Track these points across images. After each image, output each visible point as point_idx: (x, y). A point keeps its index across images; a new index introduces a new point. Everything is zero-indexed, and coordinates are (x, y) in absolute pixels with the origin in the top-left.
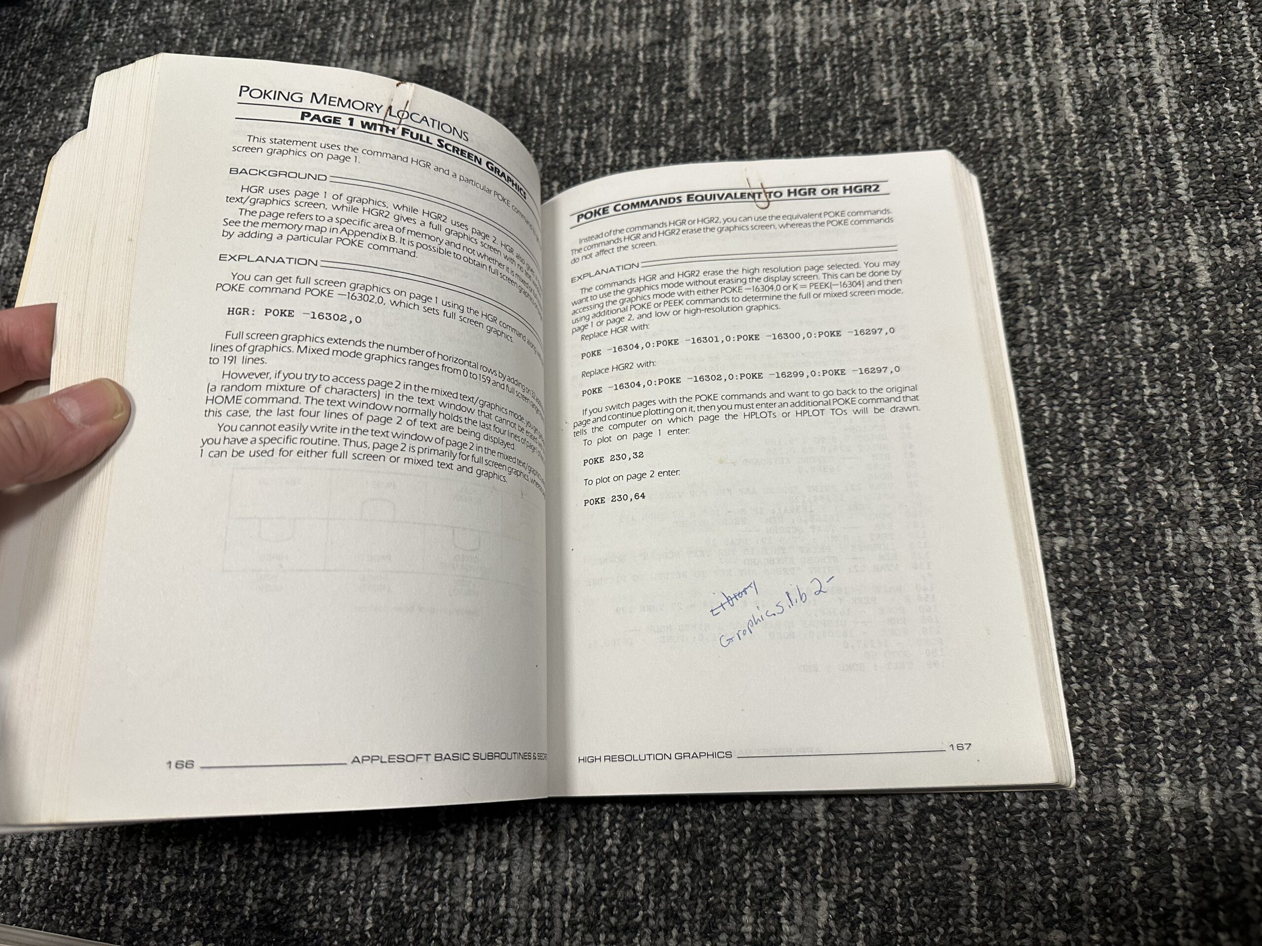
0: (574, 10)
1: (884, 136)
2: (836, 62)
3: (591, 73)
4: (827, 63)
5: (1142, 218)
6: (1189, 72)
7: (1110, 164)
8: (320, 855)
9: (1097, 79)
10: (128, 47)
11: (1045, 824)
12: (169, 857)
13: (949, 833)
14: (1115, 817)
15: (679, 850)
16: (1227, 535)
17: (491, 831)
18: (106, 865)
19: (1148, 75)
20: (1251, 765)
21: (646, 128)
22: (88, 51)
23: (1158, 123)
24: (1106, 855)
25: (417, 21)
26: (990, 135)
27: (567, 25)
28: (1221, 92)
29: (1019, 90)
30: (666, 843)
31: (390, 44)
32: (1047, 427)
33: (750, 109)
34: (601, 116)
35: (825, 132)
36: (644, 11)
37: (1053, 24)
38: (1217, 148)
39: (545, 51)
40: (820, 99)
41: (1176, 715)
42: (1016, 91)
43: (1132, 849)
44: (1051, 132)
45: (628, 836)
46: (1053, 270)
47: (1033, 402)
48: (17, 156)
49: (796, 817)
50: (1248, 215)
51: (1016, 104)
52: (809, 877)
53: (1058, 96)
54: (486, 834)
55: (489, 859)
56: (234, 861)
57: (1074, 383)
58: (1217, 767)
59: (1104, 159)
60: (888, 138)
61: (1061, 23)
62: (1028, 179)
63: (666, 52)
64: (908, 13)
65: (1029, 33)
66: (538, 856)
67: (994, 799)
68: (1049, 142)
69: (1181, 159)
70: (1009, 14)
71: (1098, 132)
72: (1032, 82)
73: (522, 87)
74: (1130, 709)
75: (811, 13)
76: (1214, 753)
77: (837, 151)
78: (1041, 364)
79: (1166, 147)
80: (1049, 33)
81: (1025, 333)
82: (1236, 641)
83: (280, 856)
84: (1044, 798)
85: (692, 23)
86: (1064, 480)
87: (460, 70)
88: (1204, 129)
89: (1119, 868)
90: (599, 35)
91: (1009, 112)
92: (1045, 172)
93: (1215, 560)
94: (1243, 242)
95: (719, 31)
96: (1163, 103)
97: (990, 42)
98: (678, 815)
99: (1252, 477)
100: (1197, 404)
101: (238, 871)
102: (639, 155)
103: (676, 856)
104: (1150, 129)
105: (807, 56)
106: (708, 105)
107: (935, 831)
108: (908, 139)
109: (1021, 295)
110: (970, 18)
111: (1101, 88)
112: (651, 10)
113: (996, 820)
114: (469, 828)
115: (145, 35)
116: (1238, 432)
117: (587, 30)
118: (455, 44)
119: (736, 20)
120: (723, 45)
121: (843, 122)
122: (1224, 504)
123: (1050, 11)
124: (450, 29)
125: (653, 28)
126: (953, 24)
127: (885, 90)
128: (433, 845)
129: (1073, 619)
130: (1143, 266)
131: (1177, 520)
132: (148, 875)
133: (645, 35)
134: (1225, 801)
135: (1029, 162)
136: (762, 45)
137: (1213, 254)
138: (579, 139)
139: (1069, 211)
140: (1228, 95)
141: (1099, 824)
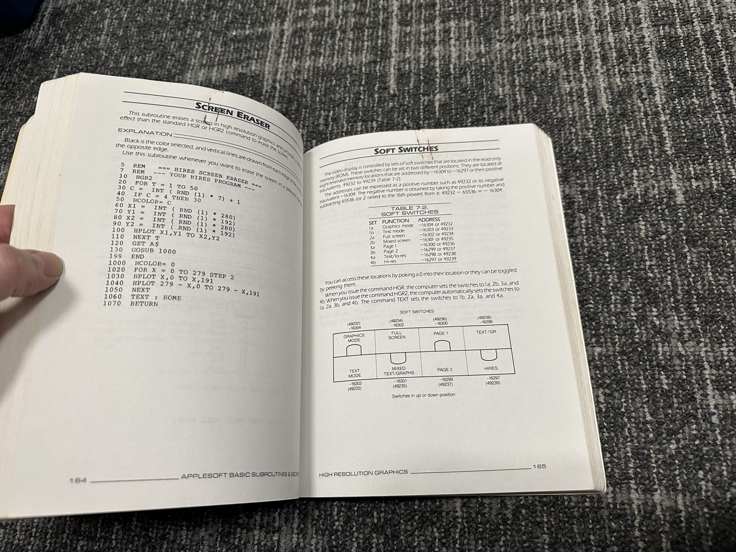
0: (326, 42)
1: (500, 115)
2: (473, 73)
3: (335, 79)
4: (468, 74)
5: (645, 164)
6: (672, 81)
7: (627, 133)
8: (170, 529)
9: (620, 84)
10: (75, 60)
11: (588, 515)
12: (83, 529)
13: (533, 520)
14: (628, 512)
15: (377, 529)
16: (693, 346)
17: (269, 516)
18: (47, 534)
19: (649, 82)
20: (707, 482)
21: (366, 110)
22: (52, 62)
23: (654, 109)
24: (623, 534)
25: (238, 48)
26: (560, 115)
27: (322, 51)
28: (690, 92)
29: (576, 90)
30: (370, 524)
31: (223, 60)
32: (590, 283)
33: (424, 100)
34: (341, 103)
35: (466, 114)
36: (366, 43)
37: (596, 53)
38: (688, 124)
39: (310, 66)
40: (464, 94)
41: (664, 452)
42: (574, 91)
43: (638, 531)
44: (594, 114)
45: (348, 520)
46: (595, 193)
47: (583, 269)
48: (10, 122)
49: (445, 510)
50: (705, 162)
51: (575, 98)
52: (452, 545)
53: (598, 94)
54: (266, 518)
55: (267, 533)
56: (120, 532)
57: (606, 258)
58: (687, 483)
59: (624, 130)
60: (502, 117)
61: (600, 52)
62: (581, 141)
63: (378, 67)
64: (514, 46)
65: (582, 58)
66: (296, 531)
67: (559, 500)
68: (593, 120)
69: (667, 130)
70: (571, 47)
71: (621, 115)
72: (584, 86)
73: (296, 86)
74: (638, 448)
75: (460, 45)
76: (686, 474)
77: (473, 124)
78: (587, 247)
79: (659, 123)
80: (593, 58)
81: (579, 229)
82: (698, 408)
83: (147, 530)
84: (588, 500)
85: (392, 51)
86: (600, 314)
87: (261, 76)
88: (681, 113)
89: (631, 542)
90: (340, 57)
91: (570, 102)
92: (591, 137)
93: (686, 361)
94: (702, 178)
95: (408, 55)
96: (658, 98)
97: (561, 63)
98: (377, 508)
99: (707, 313)
100: (676, 271)
101: (123, 538)
102: (361, 126)
103: (375, 532)
104: (650, 113)
105: (457, 70)
106: (401, 97)
107: (525, 519)
108: (513, 117)
109: (576, 207)
110: (549, 49)
111: (622, 89)
112: (370, 43)
113: (560, 513)
114: (256, 514)
115: (85, 54)
116: (699, 287)
117: (334, 54)
118: (259, 61)
119: (417, 49)
120: (410, 63)
121: (477, 108)
122: (692, 329)
123: (594, 45)
124: (256, 52)
125: (371, 53)
126: (539, 52)
127: (501, 89)
128: (235, 524)
129: (605, 395)
130: (645, 191)
131: (665, 338)
132: (71, 540)
133: (366, 57)
134: (692, 503)
135: (582, 131)
136: (432, 63)
137: (685, 184)
138: (328, 116)
139: (604, 159)
140: (694, 94)
141: (619, 516)
